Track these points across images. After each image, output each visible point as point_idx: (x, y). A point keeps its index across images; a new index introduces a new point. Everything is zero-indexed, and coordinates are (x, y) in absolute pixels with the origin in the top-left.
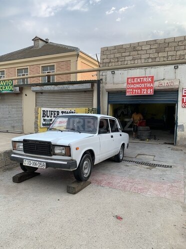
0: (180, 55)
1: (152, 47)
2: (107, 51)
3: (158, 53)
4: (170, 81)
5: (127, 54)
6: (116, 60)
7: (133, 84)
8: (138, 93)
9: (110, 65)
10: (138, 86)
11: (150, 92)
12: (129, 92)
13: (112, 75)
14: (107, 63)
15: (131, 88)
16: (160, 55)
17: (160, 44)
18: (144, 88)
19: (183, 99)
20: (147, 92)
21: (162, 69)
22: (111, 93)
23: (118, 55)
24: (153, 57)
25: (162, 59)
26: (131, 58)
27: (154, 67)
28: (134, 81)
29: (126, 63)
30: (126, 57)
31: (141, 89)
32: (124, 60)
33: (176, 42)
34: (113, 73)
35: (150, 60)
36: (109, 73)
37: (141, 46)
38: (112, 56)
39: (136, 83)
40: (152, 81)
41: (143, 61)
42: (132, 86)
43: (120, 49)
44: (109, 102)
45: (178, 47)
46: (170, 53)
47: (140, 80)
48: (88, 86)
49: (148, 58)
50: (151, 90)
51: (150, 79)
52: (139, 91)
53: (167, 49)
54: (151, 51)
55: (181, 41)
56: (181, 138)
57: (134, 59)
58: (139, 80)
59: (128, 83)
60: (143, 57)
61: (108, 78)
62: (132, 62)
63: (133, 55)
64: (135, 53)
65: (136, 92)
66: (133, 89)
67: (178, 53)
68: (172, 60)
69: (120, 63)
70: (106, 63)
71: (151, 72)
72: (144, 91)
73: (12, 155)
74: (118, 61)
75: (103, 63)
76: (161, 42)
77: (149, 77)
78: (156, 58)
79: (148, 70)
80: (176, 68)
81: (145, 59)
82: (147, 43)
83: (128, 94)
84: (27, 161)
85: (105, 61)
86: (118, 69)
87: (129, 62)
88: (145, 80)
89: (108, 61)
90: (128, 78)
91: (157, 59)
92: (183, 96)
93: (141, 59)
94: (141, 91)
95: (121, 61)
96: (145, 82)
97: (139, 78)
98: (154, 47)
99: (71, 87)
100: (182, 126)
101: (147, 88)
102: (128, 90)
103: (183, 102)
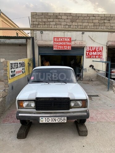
0: (85, 26)
1: (68, 18)
2: (36, 16)
3: (72, 22)
4: (81, 42)
5: (51, 20)
6: (44, 23)
7: (58, 42)
8: (61, 49)
9: (39, 26)
10: (61, 43)
11: (69, 48)
12: (55, 47)
13: (40, 34)
14: (37, 25)
15: (56, 45)
16: (74, 24)
17: (73, 16)
18: (65, 45)
19: (87, 53)
20: (67, 48)
21: (74, 33)
22: (40, 47)
23: (44, 20)
24: (69, 24)
25: (75, 27)
26: (54, 23)
27: (69, 32)
28: (58, 40)
29: (51, 26)
30: (51, 23)
31: (63, 45)
32: (49, 24)
33: (83, 17)
34: (42, 33)
35: (67, 27)
36: (38, 32)
37: (61, 16)
38: (40, 20)
39: (60, 42)
40: (70, 41)
41: (62, 26)
42: (57, 43)
43: (46, 15)
44: (39, 54)
45: (84, 20)
46: (79, 24)
47: (63, 39)
48: (23, 41)
49: (66, 25)
50: (70, 47)
51: (69, 40)
52: (62, 47)
53: (77, 21)
54: (68, 21)
55: (85, 17)
56: (85, 76)
57: (56, 25)
58: (61, 40)
59: (54, 41)
60: (63, 23)
61: (37, 36)
62: (55, 26)
63: (55, 22)
64: (57, 20)
65: (60, 48)
66: (58, 45)
67: (84, 24)
68: (80, 28)
69: (46, 26)
70: (35, 25)
71: (68, 34)
72: (65, 47)
73: (20, 115)
74: (45, 25)
75: (33, 24)
76: (74, 15)
77: (68, 38)
78: (71, 25)
79: (66, 33)
80: (83, 33)
81: (64, 25)
82: (65, 14)
83: (54, 49)
84: (44, 118)
85: (34, 23)
86: (45, 30)
87: (53, 26)
88: (66, 40)
89: (37, 23)
90: (54, 38)
91: (72, 27)
92: (87, 51)
93: (61, 25)
94: (63, 48)
95: (47, 25)
96: (66, 41)
97: (62, 38)
98: (69, 18)
99: (8, 41)
100: (86, 69)
101: (67, 45)
102: (54, 46)
103: (87, 55)
